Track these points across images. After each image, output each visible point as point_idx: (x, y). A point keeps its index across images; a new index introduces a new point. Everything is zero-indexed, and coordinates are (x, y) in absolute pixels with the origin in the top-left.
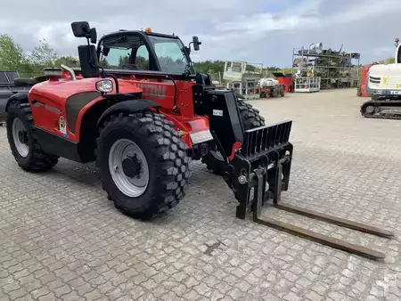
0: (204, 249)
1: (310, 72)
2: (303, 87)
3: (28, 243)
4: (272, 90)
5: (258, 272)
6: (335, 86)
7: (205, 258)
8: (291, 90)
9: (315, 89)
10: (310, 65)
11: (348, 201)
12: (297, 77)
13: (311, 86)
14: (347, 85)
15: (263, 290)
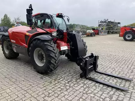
0: (67, 82)
1: (104, 28)
2: (102, 33)
3: (13, 80)
4: (91, 34)
5: (83, 88)
6: (113, 33)
7: (67, 84)
8: (98, 34)
9: (106, 34)
10: (104, 26)
11: (112, 69)
12: (100, 30)
13: (104, 33)
14: (116, 33)
15: (84, 93)
